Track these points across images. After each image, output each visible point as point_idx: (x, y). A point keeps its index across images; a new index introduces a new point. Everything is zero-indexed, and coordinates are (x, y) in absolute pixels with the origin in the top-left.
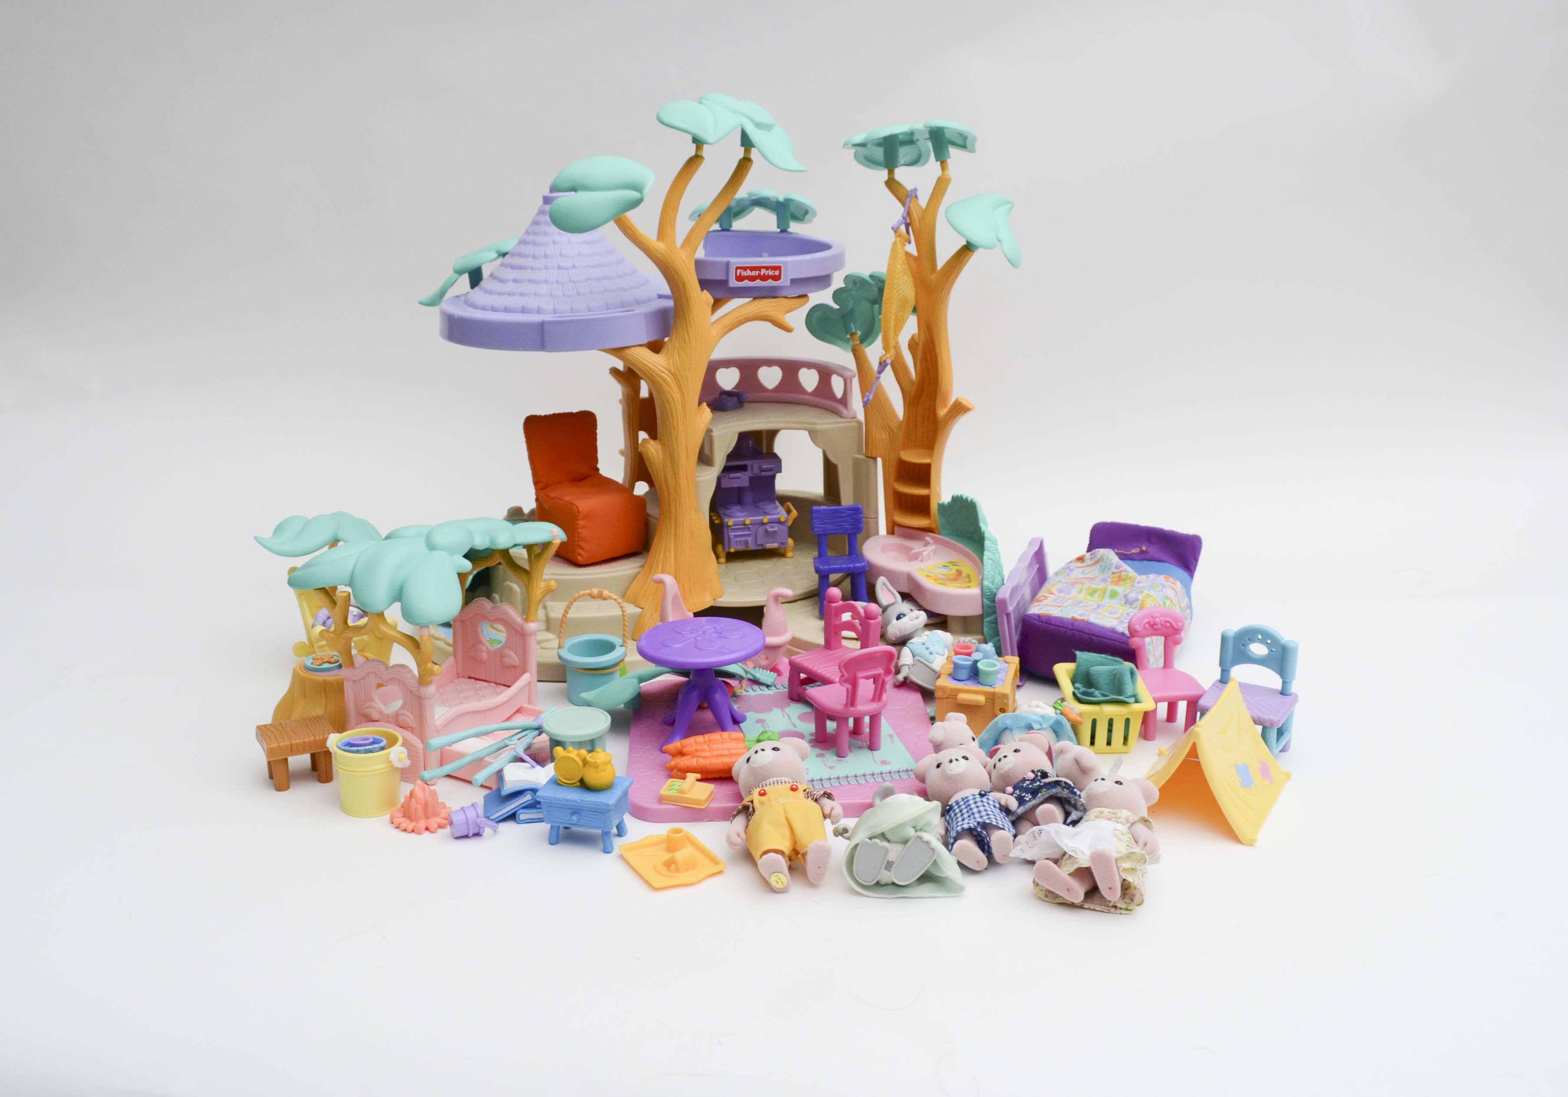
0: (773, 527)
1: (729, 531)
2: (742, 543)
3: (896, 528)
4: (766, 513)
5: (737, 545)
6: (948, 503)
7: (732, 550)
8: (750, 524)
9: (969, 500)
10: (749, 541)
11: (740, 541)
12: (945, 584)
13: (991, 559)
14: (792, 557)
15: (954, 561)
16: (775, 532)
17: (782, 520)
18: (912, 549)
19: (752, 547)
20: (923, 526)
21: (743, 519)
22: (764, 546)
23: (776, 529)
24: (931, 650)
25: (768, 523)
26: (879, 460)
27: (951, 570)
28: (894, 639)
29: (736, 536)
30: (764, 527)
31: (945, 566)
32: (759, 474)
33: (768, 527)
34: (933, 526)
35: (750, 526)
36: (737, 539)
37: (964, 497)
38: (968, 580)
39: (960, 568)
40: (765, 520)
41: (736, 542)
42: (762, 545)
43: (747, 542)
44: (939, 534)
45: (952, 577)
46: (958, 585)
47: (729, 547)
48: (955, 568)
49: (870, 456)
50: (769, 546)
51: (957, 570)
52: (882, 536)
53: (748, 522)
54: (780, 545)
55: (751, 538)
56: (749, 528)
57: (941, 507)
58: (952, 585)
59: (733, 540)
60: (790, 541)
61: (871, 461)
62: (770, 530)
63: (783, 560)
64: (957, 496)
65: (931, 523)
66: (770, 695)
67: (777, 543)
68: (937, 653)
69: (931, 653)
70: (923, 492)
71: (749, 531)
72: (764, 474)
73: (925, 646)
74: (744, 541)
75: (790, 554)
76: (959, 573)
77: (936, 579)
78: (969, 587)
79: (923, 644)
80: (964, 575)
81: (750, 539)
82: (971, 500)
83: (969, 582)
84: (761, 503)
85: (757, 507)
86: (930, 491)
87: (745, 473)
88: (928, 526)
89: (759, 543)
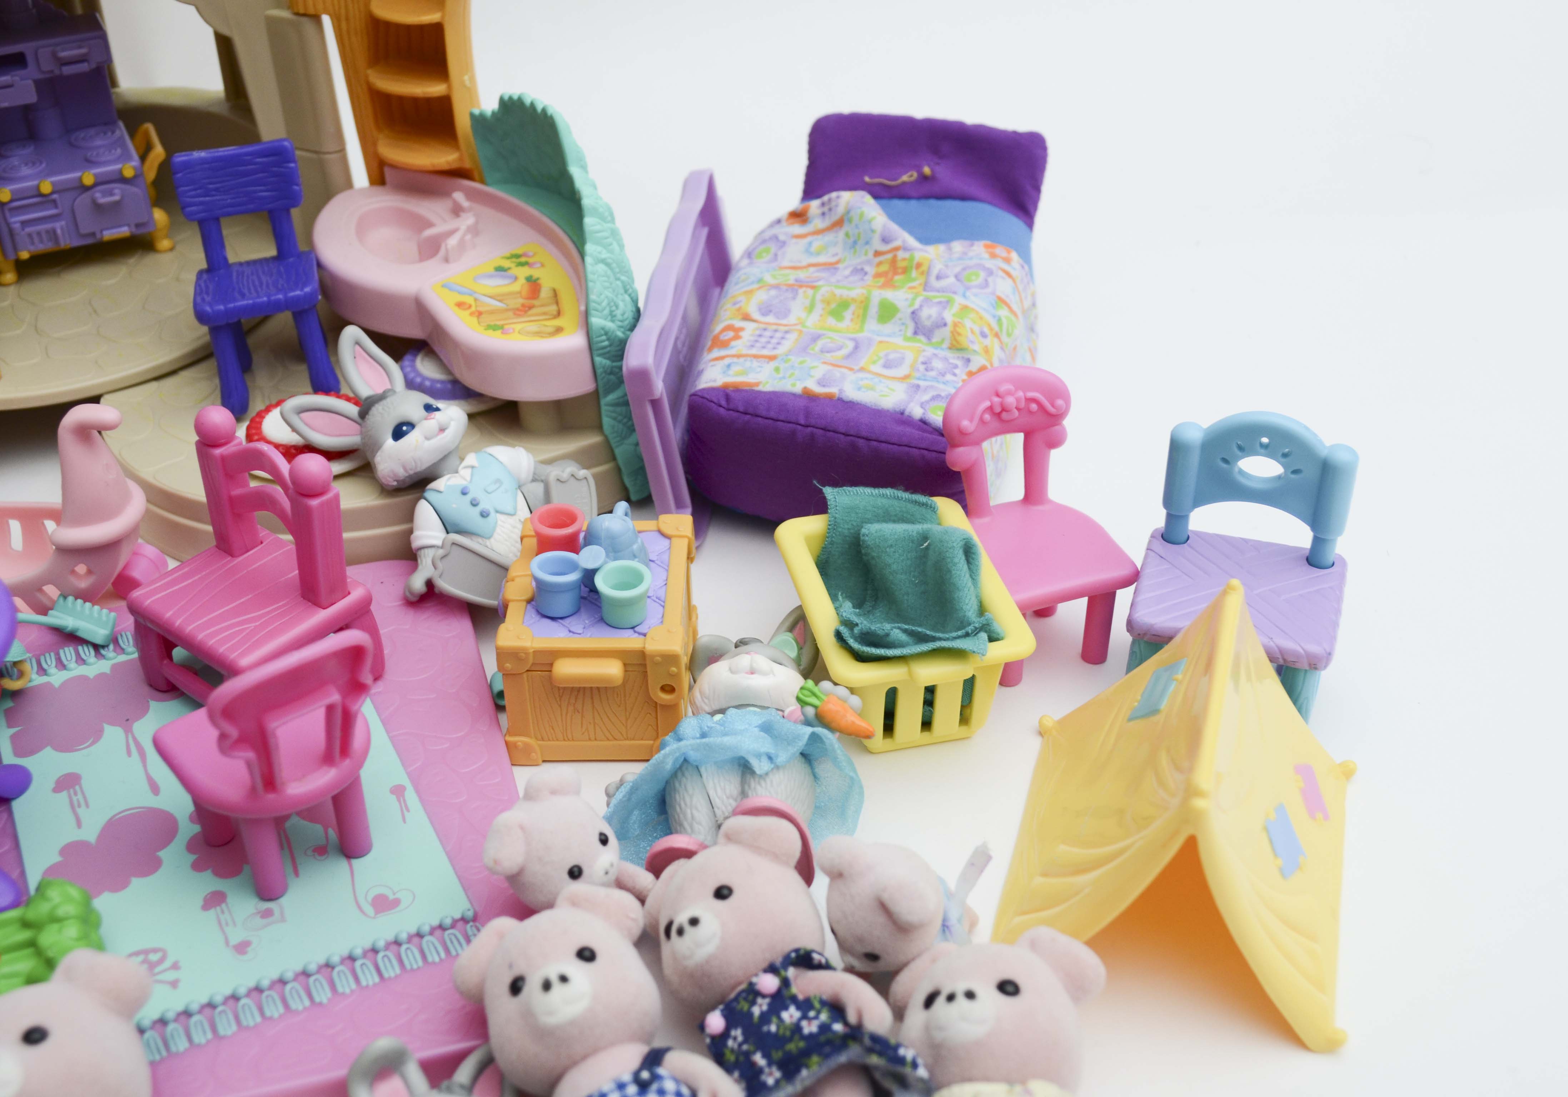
0: (111, 194)
1: (8, 214)
2: (44, 236)
3: (387, 172)
4: (90, 163)
5: (33, 243)
6: (493, 113)
7: (25, 255)
8: (53, 193)
9: (539, 108)
10: (59, 231)
11: (39, 234)
12: (501, 327)
13: (603, 261)
14: (172, 249)
15: (519, 251)
16: (117, 204)
17: (129, 173)
18: (430, 224)
19: (67, 242)
20: (446, 167)
21: (35, 183)
22: (98, 236)
23: (117, 198)
24: (484, 505)
25: (95, 185)
26: (326, 20)
27: (516, 278)
28: (395, 483)
29: (24, 224)
30: (89, 193)
31: (500, 269)
32: (57, 72)
33: (98, 195)
34: (468, 164)
35: (55, 196)
36: (28, 230)
37: (527, 102)
38: (553, 308)
39: (536, 273)
40: (88, 179)
41: (30, 235)
42: (93, 234)
43: (53, 233)
44: (483, 181)
45: (518, 302)
46: (533, 327)
47: (16, 249)
48: (523, 273)
49: (302, 11)
50: (109, 235)
51: (529, 279)
52: (362, 190)
53: (46, 187)
54: (134, 230)
55: (63, 223)
56: (54, 201)
57: (479, 121)
58: (518, 327)
59: (22, 234)
60: (159, 216)
61: (308, 26)
62: (103, 200)
63: (150, 259)
64: (510, 98)
65: (461, 159)
66: (101, 676)
67: (129, 225)
68: (497, 512)
69: (484, 515)
70: (434, 89)
71: (56, 207)
72: (67, 70)
73: (468, 498)
74: (47, 232)
75: (164, 244)
76: (534, 286)
77: (480, 314)
78: (559, 330)
79: (464, 493)
80: (545, 293)
81: (59, 226)
82: (544, 110)
83: (559, 314)
84: (82, 134)
85: (71, 145)
86: (450, 87)
87: (23, 72)
88: (455, 166)
89: (83, 231)
